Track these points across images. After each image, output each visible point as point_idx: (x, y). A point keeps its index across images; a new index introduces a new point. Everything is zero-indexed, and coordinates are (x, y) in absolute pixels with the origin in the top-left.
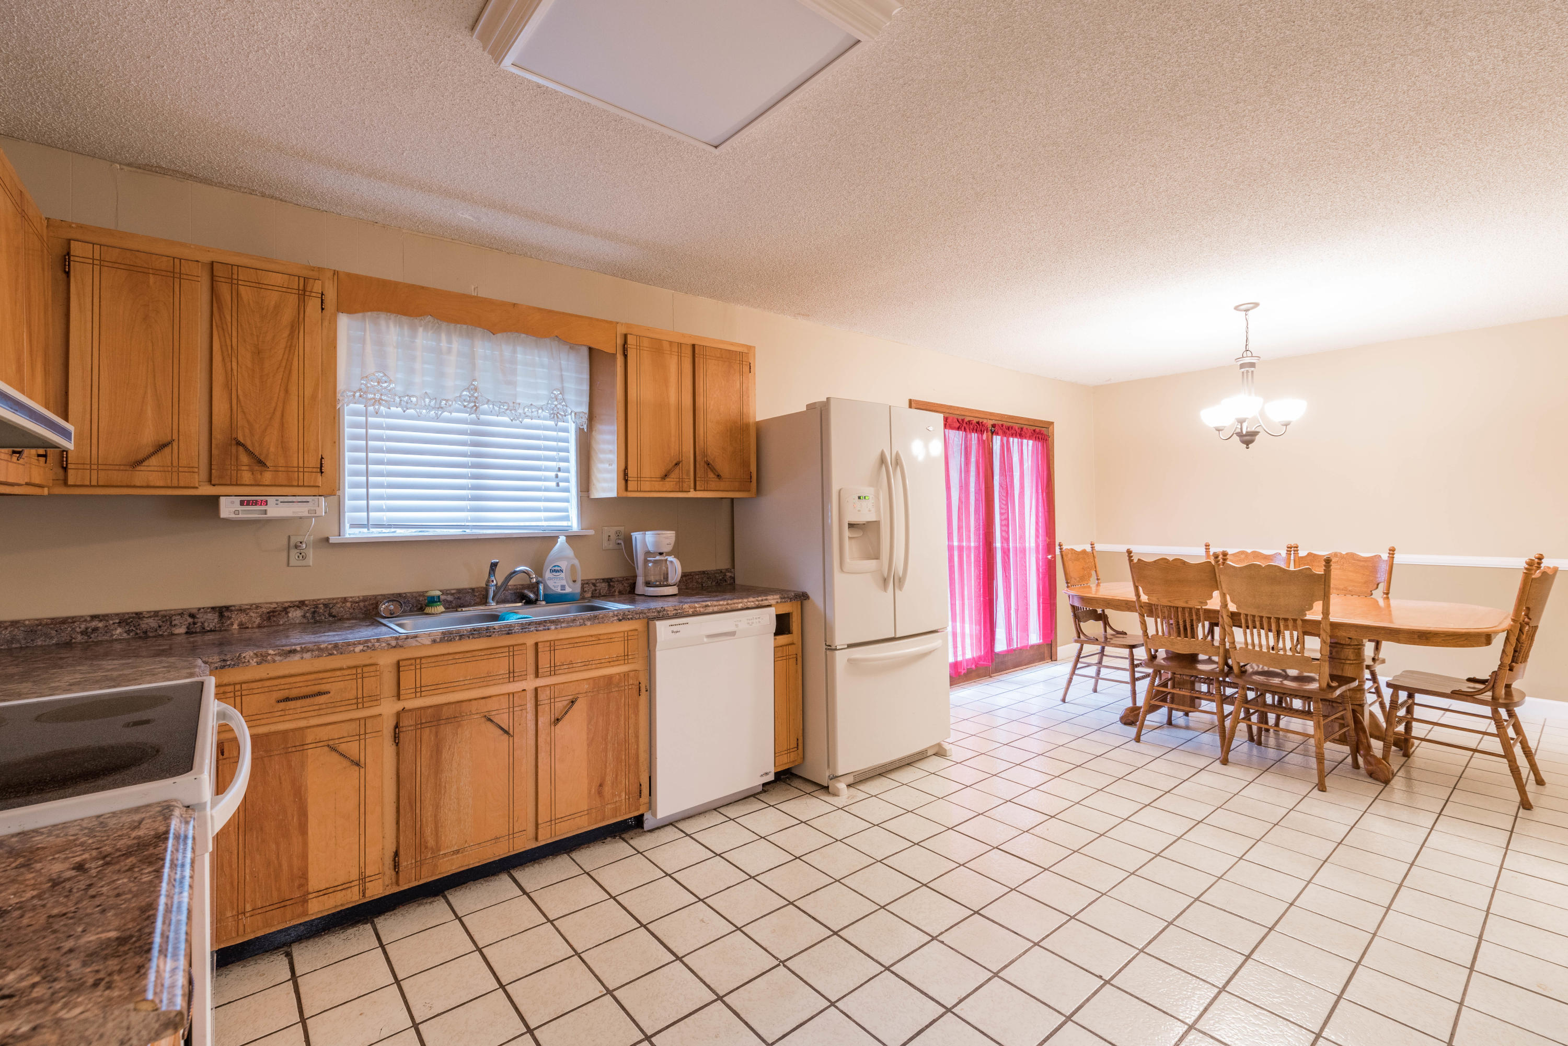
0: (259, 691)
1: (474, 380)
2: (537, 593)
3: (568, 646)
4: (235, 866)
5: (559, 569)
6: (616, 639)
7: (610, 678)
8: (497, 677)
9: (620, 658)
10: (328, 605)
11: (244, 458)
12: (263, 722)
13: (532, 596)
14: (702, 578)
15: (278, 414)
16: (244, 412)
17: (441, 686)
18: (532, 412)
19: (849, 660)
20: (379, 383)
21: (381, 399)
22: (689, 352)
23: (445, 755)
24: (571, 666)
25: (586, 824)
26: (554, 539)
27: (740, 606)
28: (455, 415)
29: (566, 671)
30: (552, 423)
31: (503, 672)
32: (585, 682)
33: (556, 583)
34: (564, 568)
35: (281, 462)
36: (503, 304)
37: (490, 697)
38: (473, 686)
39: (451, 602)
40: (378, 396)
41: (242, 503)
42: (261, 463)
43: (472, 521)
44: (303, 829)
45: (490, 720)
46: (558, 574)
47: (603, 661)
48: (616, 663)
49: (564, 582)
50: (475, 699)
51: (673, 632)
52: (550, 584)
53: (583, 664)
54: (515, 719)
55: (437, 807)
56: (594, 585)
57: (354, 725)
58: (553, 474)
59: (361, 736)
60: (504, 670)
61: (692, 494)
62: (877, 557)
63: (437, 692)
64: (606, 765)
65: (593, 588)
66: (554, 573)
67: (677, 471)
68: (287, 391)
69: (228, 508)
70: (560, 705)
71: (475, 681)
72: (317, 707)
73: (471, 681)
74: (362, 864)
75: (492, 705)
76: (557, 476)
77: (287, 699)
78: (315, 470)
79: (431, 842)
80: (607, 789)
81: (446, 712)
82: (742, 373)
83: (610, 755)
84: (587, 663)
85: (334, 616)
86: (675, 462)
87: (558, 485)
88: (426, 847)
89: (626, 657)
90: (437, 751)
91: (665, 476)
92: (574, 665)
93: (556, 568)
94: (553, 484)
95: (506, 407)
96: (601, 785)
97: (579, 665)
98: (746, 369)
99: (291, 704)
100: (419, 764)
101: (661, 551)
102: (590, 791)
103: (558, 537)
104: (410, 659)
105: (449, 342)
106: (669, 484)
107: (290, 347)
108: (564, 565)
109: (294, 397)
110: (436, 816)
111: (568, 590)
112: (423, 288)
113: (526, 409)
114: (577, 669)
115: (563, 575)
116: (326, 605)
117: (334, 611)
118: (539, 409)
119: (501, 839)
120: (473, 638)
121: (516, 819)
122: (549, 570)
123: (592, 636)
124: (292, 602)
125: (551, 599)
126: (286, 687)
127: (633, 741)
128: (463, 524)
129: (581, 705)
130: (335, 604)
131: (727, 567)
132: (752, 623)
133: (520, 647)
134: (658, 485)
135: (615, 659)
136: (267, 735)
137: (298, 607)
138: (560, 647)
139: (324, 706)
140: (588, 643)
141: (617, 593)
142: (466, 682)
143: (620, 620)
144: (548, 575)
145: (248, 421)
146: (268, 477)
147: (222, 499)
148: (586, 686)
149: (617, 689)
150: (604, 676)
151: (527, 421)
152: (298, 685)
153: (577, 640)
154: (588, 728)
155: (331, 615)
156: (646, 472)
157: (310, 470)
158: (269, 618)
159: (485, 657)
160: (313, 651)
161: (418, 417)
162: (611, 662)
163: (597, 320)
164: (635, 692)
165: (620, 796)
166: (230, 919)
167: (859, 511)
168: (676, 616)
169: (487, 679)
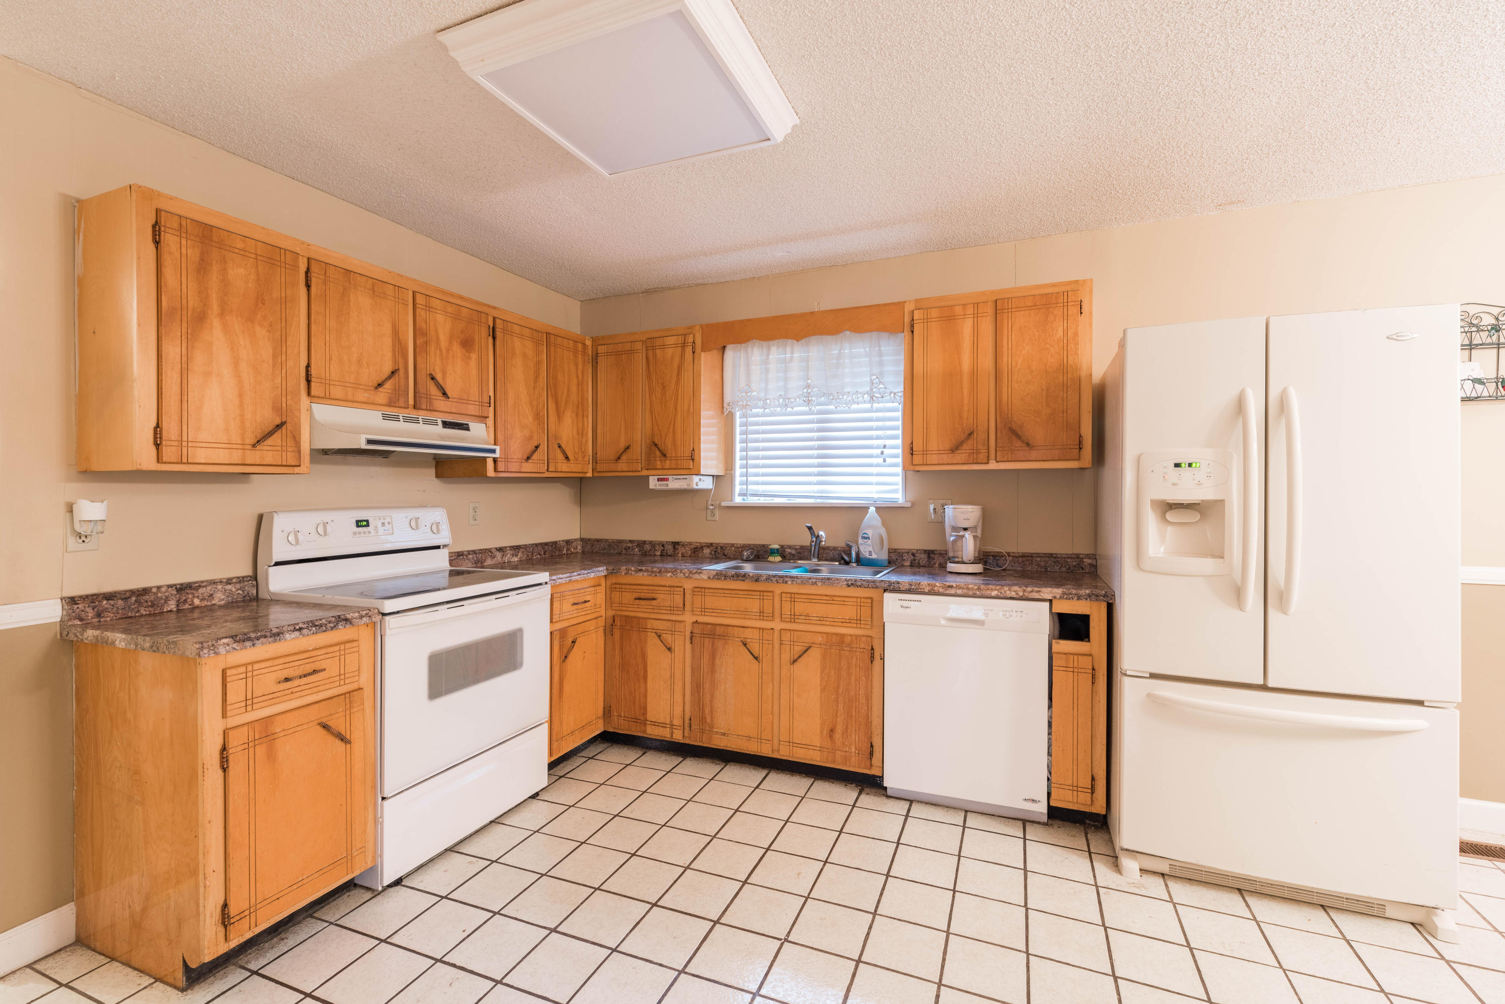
0: (629, 590)
1: (808, 379)
2: (850, 555)
3: (806, 600)
4: (618, 688)
5: (867, 536)
6: (849, 603)
7: (842, 636)
8: (751, 613)
9: (853, 621)
10: (723, 547)
11: (658, 453)
12: (630, 609)
13: (846, 558)
14: (1047, 562)
15: (672, 424)
16: (657, 425)
17: (716, 611)
18: (858, 398)
19: (1149, 695)
20: (746, 393)
21: (747, 405)
22: (990, 309)
23: (717, 661)
24: (807, 618)
25: (819, 759)
26: (865, 509)
27: (994, 593)
28: (796, 409)
29: (804, 621)
30: (868, 406)
31: (755, 611)
32: (819, 635)
33: (867, 549)
34: (870, 536)
35: (674, 455)
36: (803, 315)
37: (747, 627)
38: (736, 616)
39: (794, 555)
40: (745, 403)
41: (658, 480)
42: (665, 455)
43: (818, 492)
44: (645, 678)
45: (745, 645)
46: (866, 540)
47: (836, 620)
48: (849, 625)
49: (871, 549)
50: (738, 626)
51: (902, 607)
52: (862, 549)
53: (818, 619)
54: (764, 650)
55: (712, 696)
56: (913, 555)
57: (669, 624)
58: (879, 451)
59: (673, 632)
60: (756, 609)
61: (993, 465)
62: (1219, 555)
63: (713, 614)
64: (837, 715)
65: (912, 557)
66: (864, 540)
67: (970, 442)
68: (676, 409)
69: (653, 483)
70: (798, 649)
71: (737, 612)
72: (652, 607)
73: (734, 612)
74: (672, 716)
75: (749, 634)
76: (882, 453)
77: (639, 599)
78: (689, 458)
79: (708, 720)
80: (838, 736)
81: (719, 630)
82: (1066, 317)
83: (841, 706)
84: (822, 619)
85: (726, 556)
86: (967, 433)
87: (884, 461)
88: (706, 722)
89: (859, 622)
90: (713, 657)
91: (954, 450)
92: (811, 618)
93: (865, 535)
94: (880, 460)
95: (831, 398)
96: (832, 730)
97: (815, 618)
98: (1074, 310)
99: (642, 602)
100: (702, 662)
101: (965, 526)
102: (822, 733)
103: (868, 508)
104: (699, 588)
105: (792, 353)
106: (960, 456)
107: (678, 381)
108: (870, 533)
109: (679, 413)
110: (711, 702)
111: (874, 556)
112: (748, 320)
113: (854, 396)
114: (813, 622)
115: (869, 542)
116: (722, 547)
117: (726, 552)
118: (865, 394)
119: (752, 739)
120: (733, 580)
121: (763, 729)
122: (860, 538)
123: (826, 596)
124: (707, 543)
125: (860, 561)
126: (639, 591)
127: (864, 701)
128: (810, 495)
129: (815, 653)
130: (726, 547)
131: (1086, 552)
132: (1011, 616)
133: (768, 594)
134: (946, 458)
135: (847, 621)
136: (632, 617)
137: (708, 547)
138: (799, 600)
139: (655, 607)
140: (822, 602)
141: (937, 565)
142: (731, 612)
143: (849, 586)
144: (860, 541)
145: (659, 430)
146: (667, 464)
147: (650, 477)
148: (820, 639)
149: (849, 649)
150: (837, 634)
151: (854, 406)
152: (645, 591)
153: (814, 597)
154: (821, 675)
155: (724, 555)
156: (934, 445)
157: (686, 458)
158: (694, 551)
159: (744, 596)
160: (649, 571)
161: (772, 415)
162: (844, 622)
163: (885, 305)
164: (867, 656)
165: (850, 748)
166: (616, 717)
167: (1174, 484)
168: (909, 591)
169: (744, 613)
